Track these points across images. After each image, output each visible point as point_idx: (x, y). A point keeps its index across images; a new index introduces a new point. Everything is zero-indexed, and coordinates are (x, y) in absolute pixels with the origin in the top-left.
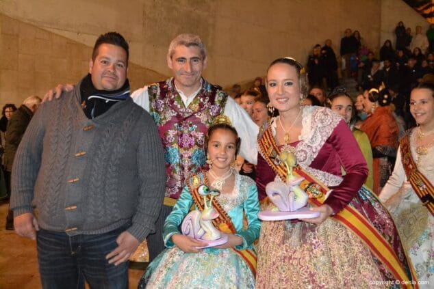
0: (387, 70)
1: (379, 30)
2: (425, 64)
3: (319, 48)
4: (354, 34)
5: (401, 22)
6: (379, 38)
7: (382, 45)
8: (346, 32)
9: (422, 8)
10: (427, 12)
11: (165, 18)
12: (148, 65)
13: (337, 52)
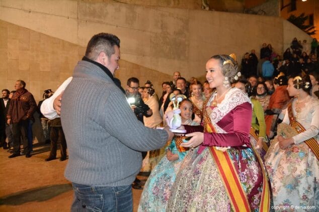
0: (287, 65)
1: (283, 43)
2: (309, 61)
3: (248, 55)
4: (268, 45)
5: (296, 38)
6: (283, 48)
7: (285, 51)
8: (263, 45)
9: (307, 29)
10: (310, 31)
11: (162, 43)
12: (153, 68)
13: (258, 56)
